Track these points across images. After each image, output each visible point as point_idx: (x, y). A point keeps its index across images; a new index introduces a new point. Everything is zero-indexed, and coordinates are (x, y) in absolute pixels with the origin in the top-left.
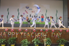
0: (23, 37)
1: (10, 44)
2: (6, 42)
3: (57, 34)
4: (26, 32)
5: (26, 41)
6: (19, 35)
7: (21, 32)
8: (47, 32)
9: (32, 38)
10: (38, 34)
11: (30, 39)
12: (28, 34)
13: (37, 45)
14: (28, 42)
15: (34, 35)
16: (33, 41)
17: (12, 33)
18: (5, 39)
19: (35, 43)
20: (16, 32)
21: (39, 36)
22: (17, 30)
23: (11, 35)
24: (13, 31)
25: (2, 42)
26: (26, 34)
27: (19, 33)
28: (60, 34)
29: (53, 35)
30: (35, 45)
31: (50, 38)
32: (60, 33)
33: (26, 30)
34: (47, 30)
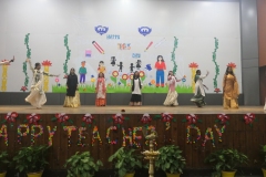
0: (75, 145)
1: (25, 169)
2: (7, 162)
3: (209, 130)
4: (86, 124)
5: (86, 160)
6: (61, 134)
7: (67, 123)
8: (168, 124)
10: (135, 130)
11: (101, 151)
12: (95, 130)
13: (128, 172)
14: (92, 164)
15: (117, 135)
16: (111, 159)
17: (33, 130)
18: (5, 154)
19: (119, 165)
20: (47, 124)
21: (137, 140)
22: (53, 115)
23: (29, 135)
26: (88, 133)
27: (60, 128)
28: (220, 131)
29: (194, 133)
30: (121, 173)
31: (182, 145)
32: (220, 126)
33: (88, 115)
34: (167, 116)
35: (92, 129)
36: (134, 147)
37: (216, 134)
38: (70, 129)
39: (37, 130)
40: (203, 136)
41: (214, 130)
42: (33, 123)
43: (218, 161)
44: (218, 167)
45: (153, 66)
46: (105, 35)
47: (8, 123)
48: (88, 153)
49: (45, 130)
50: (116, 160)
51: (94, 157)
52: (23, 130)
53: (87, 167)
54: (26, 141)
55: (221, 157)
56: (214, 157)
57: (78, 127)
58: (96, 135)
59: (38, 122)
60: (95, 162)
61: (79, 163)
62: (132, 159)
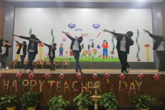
0: (54, 91)
1: (26, 105)
2: (16, 101)
3: (132, 84)
4: (61, 80)
5: (60, 101)
6: (46, 86)
7: (50, 79)
8: (108, 80)
9: (73, 93)
10: (89, 83)
11: (69, 95)
12: (66, 83)
13: (84, 108)
14: (63, 102)
15: (78, 85)
16: (74, 100)
17: (31, 83)
18: (15, 96)
19: (79, 104)
20: (39, 79)
21: (89, 89)
22: (42, 74)
23: (29, 85)
25: (9, 101)
26: (62, 84)
27: (46, 82)
28: (139, 84)
29: (123, 86)
30: (80, 108)
31: (116, 92)
32: (139, 81)
33: (62, 74)
34: (107, 75)
35: (64, 82)
36: (88, 93)
37: (136, 86)
38: (52, 82)
39: (34, 83)
40: (129, 87)
41: (135, 83)
42: (31, 79)
43: (138, 102)
44: (138, 106)
45: (101, 46)
47: (17, 78)
48: (61, 96)
49: (38, 83)
50: (77, 101)
51: (65, 98)
52: (26, 83)
53: (60, 105)
54: (27, 89)
55: (140, 100)
56: (135, 100)
57: (56, 82)
58: (66, 86)
59: (34, 78)
60: (65, 102)
61: (56, 102)
62: (87, 100)
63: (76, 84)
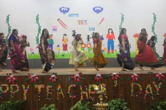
0: (44, 99)
3: (149, 86)
4: (52, 83)
6: (33, 91)
7: (38, 82)
8: (116, 82)
9: (69, 100)
10: (90, 87)
11: (64, 104)
12: (59, 88)
15: (76, 91)
16: (71, 109)
17: (12, 88)
20: (22, 83)
21: (91, 95)
22: (27, 77)
23: (9, 92)
24: (15, 81)
26: (54, 89)
27: (32, 86)
28: (158, 87)
29: (136, 89)
31: (127, 98)
32: (157, 83)
33: (53, 76)
34: (115, 75)
35: (57, 86)
36: (90, 100)
37: (154, 89)
38: (40, 87)
39: (15, 88)
40: (144, 91)
41: (152, 86)
42: (11, 83)
45: (105, 37)
46: (67, 14)
48: (53, 105)
49: (21, 88)
52: (4, 88)
54: (6, 96)
55: (159, 107)
57: (46, 85)
58: (60, 91)
63: (73, 88)
